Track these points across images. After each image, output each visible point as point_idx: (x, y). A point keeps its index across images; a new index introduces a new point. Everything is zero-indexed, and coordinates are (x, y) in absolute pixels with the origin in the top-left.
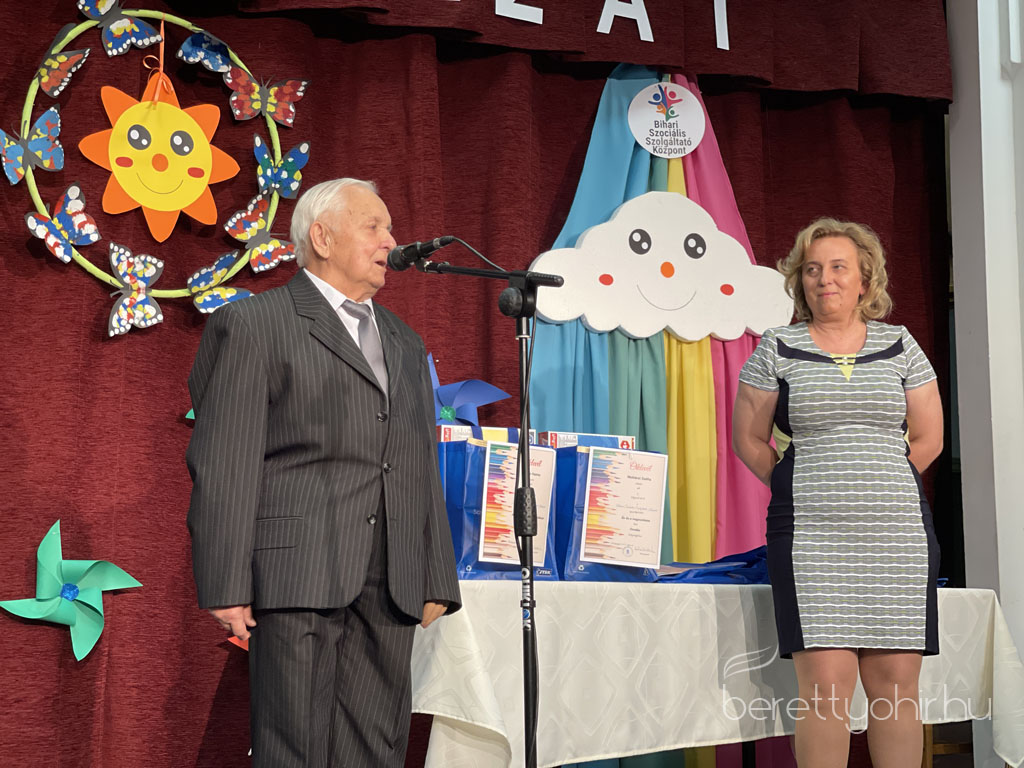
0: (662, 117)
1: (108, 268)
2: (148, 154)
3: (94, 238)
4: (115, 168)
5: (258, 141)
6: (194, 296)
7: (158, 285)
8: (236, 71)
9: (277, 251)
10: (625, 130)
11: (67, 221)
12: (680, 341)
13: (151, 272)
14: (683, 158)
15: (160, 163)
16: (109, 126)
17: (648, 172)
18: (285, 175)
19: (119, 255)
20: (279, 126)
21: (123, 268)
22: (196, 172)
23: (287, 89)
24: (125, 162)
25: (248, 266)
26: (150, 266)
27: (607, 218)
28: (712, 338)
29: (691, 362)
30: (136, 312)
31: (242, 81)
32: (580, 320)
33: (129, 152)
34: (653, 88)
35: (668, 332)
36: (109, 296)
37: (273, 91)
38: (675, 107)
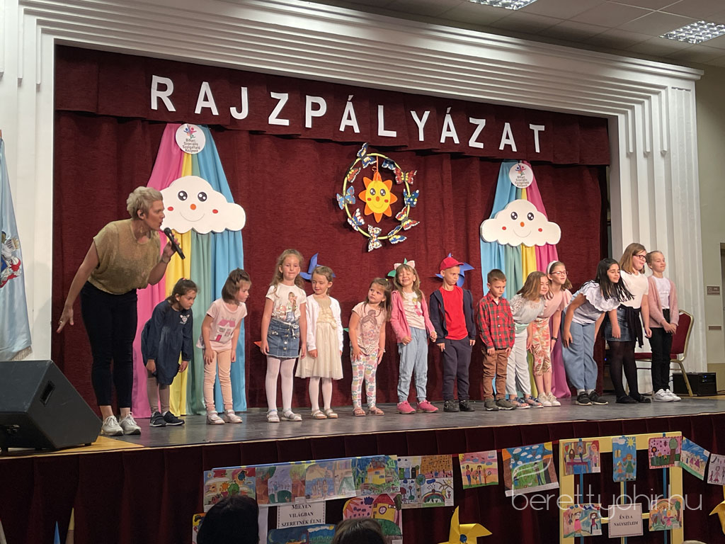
0: (520, 175)
1: (368, 232)
2: (375, 196)
3: (363, 223)
4: (367, 202)
5: (404, 190)
6: (389, 238)
7: (379, 236)
8: (397, 169)
9: (410, 223)
10: (508, 179)
11: (356, 218)
12: (526, 247)
13: (378, 232)
14: (527, 188)
15: (378, 199)
16: (365, 189)
17: (515, 193)
18: (411, 200)
19: (370, 228)
20: (409, 185)
21: (371, 232)
22: (386, 201)
23: (411, 173)
24: (369, 199)
25: (403, 228)
26: (378, 230)
27: (504, 208)
28: (536, 246)
29: (529, 253)
30: (375, 245)
31: (399, 172)
32: (497, 241)
33: (370, 196)
34: (517, 165)
35: (522, 244)
36: (367, 240)
37: (407, 174)
38: (523, 171)
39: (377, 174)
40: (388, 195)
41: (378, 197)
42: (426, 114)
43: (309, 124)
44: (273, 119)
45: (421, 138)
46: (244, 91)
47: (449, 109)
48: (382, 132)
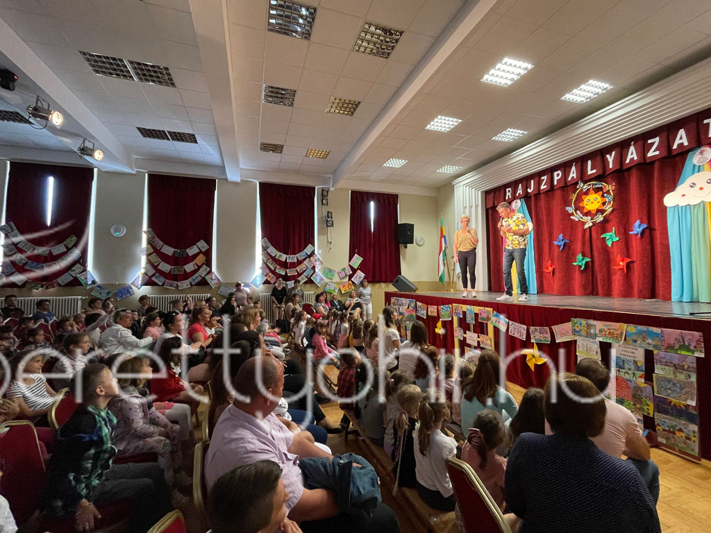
0: (701, 156)
1: (585, 220)
2: (590, 202)
4: (585, 206)
7: (592, 220)
8: (603, 185)
12: (707, 202)
14: (708, 163)
16: (583, 201)
22: (599, 202)
23: (613, 184)
24: (587, 205)
30: (588, 224)
31: (605, 186)
32: (677, 205)
33: (587, 203)
34: (699, 151)
37: (610, 185)
38: (704, 153)
39: (592, 191)
40: (599, 199)
41: (592, 202)
42: (614, 153)
43: (555, 183)
44: (542, 187)
45: (611, 166)
46: (532, 181)
47: (632, 143)
48: (590, 172)
